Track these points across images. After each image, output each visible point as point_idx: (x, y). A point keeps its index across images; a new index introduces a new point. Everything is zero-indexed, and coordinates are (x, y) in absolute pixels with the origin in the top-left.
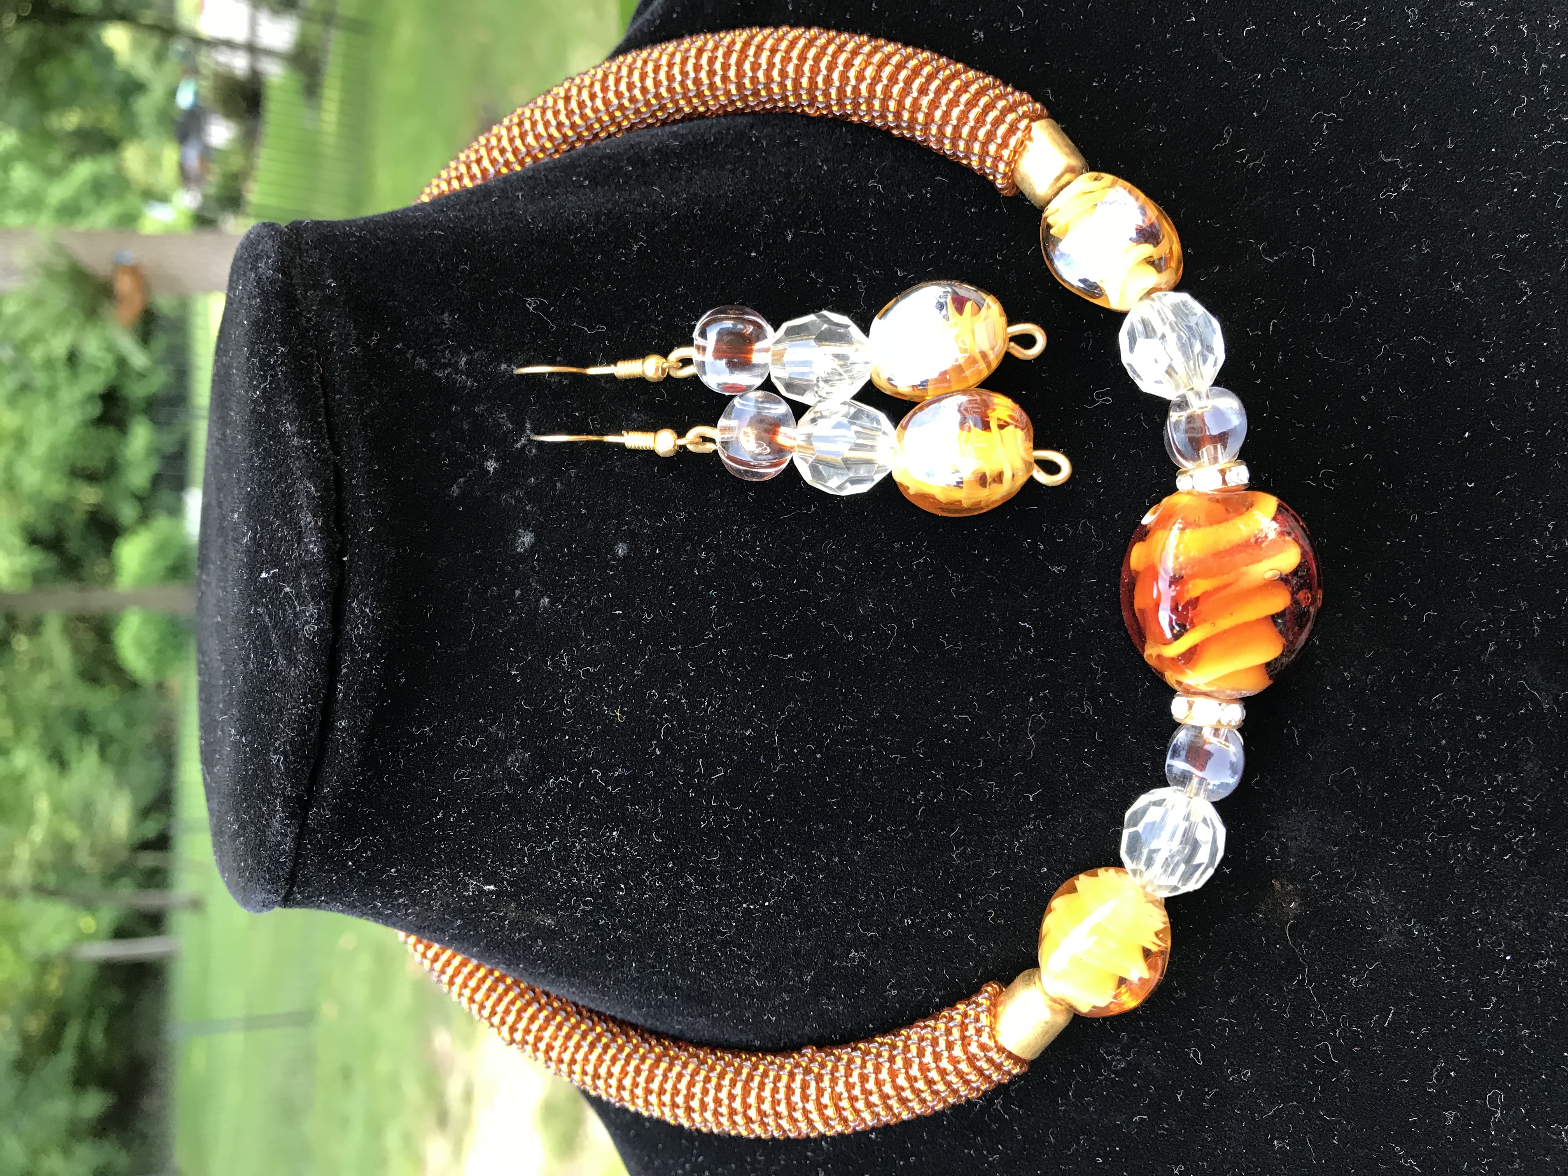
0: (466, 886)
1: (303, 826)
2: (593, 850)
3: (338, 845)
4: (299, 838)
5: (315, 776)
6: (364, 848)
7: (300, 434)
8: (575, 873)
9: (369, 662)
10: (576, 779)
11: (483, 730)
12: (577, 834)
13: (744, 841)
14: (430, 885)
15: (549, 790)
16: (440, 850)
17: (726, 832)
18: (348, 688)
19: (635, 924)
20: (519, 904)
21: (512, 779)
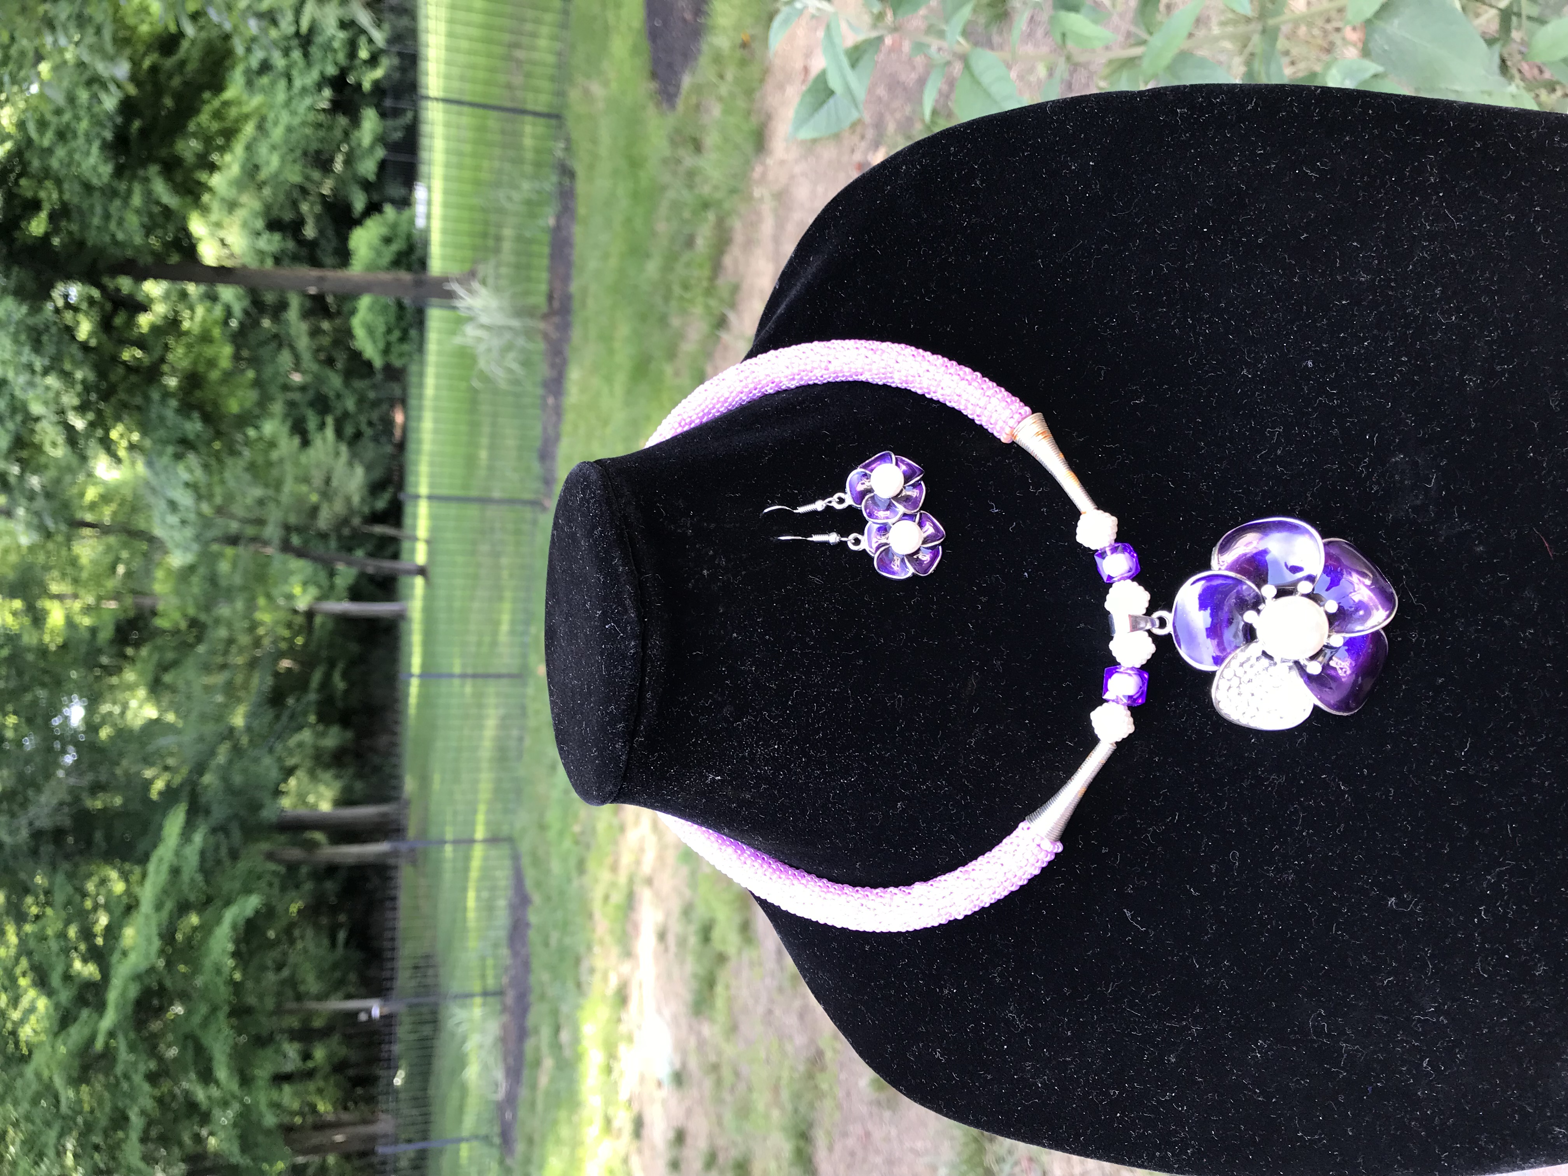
0: (707, 778)
1: (631, 747)
2: (766, 753)
3: (647, 757)
4: (629, 753)
5: (637, 722)
6: (660, 757)
7: (623, 565)
8: (759, 767)
9: (660, 667)
10: (756, 717)
11: (712, 696)
12: (758, 746)
13: (838, 744)
14: (689, 779)
15: (744, 724)
16: (695, 759)
17: (829, 740)
18: (650, 679)
19: (789, 794)
20: (732, 787)
21: (726, 719)
